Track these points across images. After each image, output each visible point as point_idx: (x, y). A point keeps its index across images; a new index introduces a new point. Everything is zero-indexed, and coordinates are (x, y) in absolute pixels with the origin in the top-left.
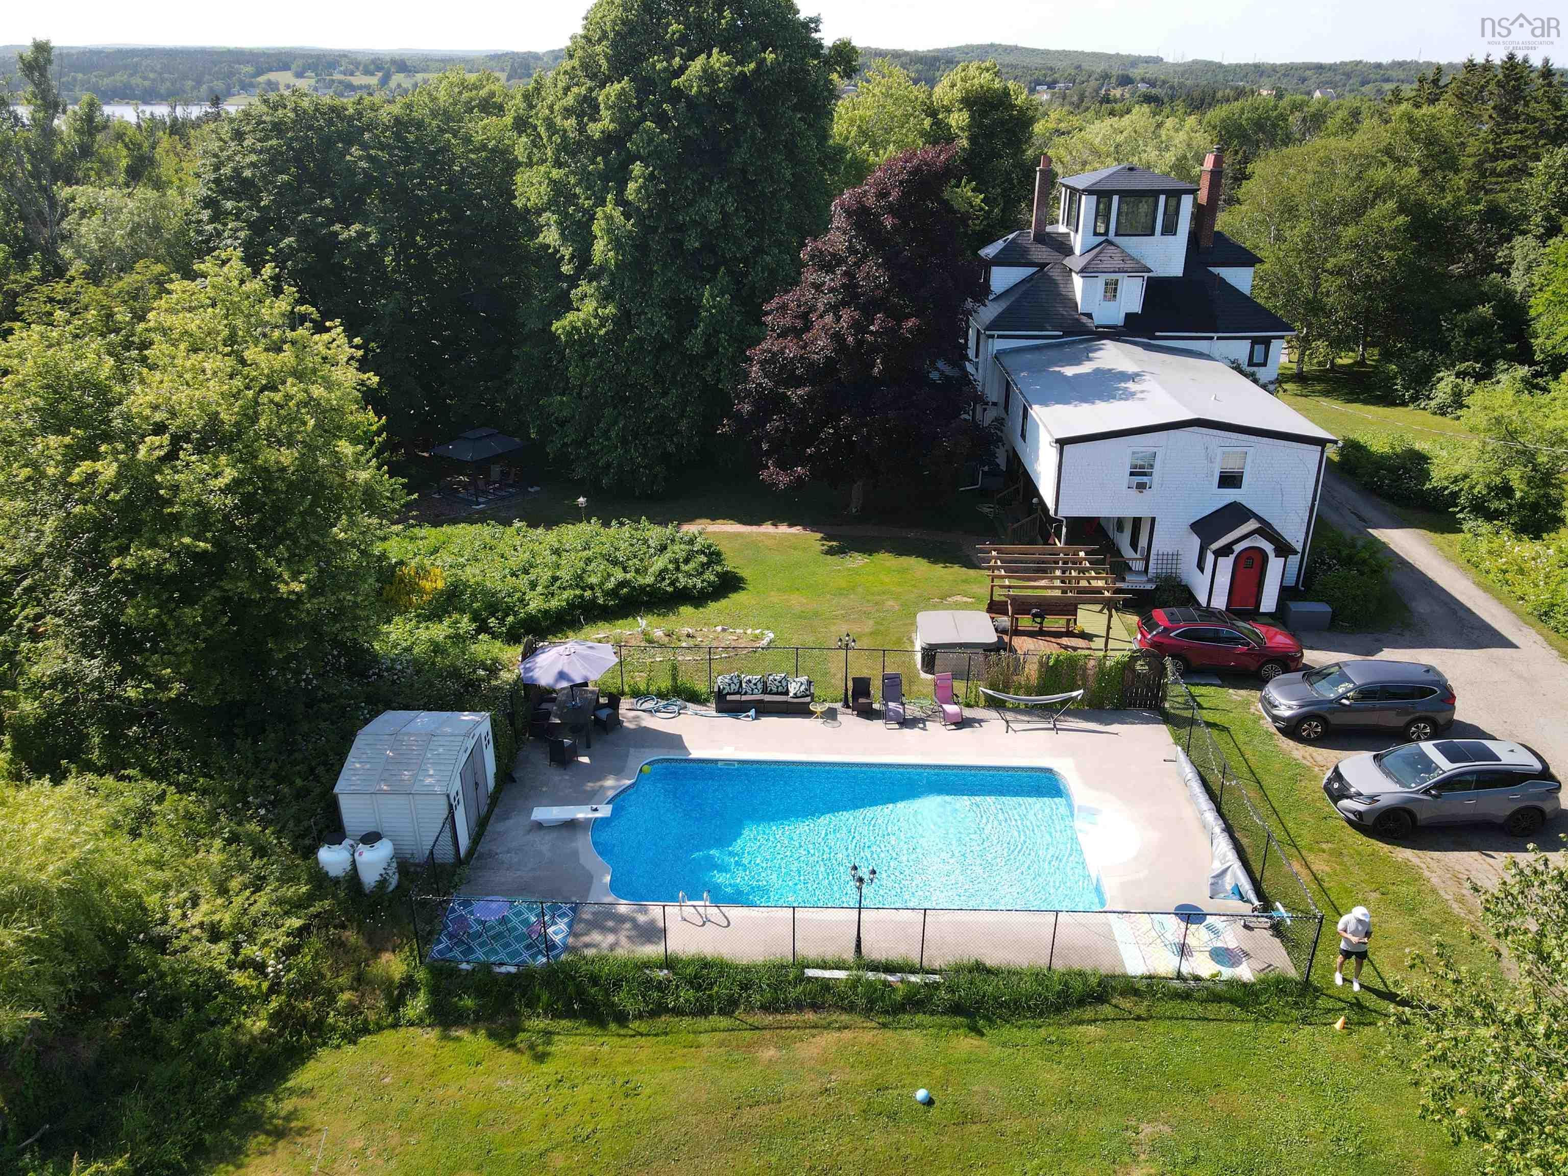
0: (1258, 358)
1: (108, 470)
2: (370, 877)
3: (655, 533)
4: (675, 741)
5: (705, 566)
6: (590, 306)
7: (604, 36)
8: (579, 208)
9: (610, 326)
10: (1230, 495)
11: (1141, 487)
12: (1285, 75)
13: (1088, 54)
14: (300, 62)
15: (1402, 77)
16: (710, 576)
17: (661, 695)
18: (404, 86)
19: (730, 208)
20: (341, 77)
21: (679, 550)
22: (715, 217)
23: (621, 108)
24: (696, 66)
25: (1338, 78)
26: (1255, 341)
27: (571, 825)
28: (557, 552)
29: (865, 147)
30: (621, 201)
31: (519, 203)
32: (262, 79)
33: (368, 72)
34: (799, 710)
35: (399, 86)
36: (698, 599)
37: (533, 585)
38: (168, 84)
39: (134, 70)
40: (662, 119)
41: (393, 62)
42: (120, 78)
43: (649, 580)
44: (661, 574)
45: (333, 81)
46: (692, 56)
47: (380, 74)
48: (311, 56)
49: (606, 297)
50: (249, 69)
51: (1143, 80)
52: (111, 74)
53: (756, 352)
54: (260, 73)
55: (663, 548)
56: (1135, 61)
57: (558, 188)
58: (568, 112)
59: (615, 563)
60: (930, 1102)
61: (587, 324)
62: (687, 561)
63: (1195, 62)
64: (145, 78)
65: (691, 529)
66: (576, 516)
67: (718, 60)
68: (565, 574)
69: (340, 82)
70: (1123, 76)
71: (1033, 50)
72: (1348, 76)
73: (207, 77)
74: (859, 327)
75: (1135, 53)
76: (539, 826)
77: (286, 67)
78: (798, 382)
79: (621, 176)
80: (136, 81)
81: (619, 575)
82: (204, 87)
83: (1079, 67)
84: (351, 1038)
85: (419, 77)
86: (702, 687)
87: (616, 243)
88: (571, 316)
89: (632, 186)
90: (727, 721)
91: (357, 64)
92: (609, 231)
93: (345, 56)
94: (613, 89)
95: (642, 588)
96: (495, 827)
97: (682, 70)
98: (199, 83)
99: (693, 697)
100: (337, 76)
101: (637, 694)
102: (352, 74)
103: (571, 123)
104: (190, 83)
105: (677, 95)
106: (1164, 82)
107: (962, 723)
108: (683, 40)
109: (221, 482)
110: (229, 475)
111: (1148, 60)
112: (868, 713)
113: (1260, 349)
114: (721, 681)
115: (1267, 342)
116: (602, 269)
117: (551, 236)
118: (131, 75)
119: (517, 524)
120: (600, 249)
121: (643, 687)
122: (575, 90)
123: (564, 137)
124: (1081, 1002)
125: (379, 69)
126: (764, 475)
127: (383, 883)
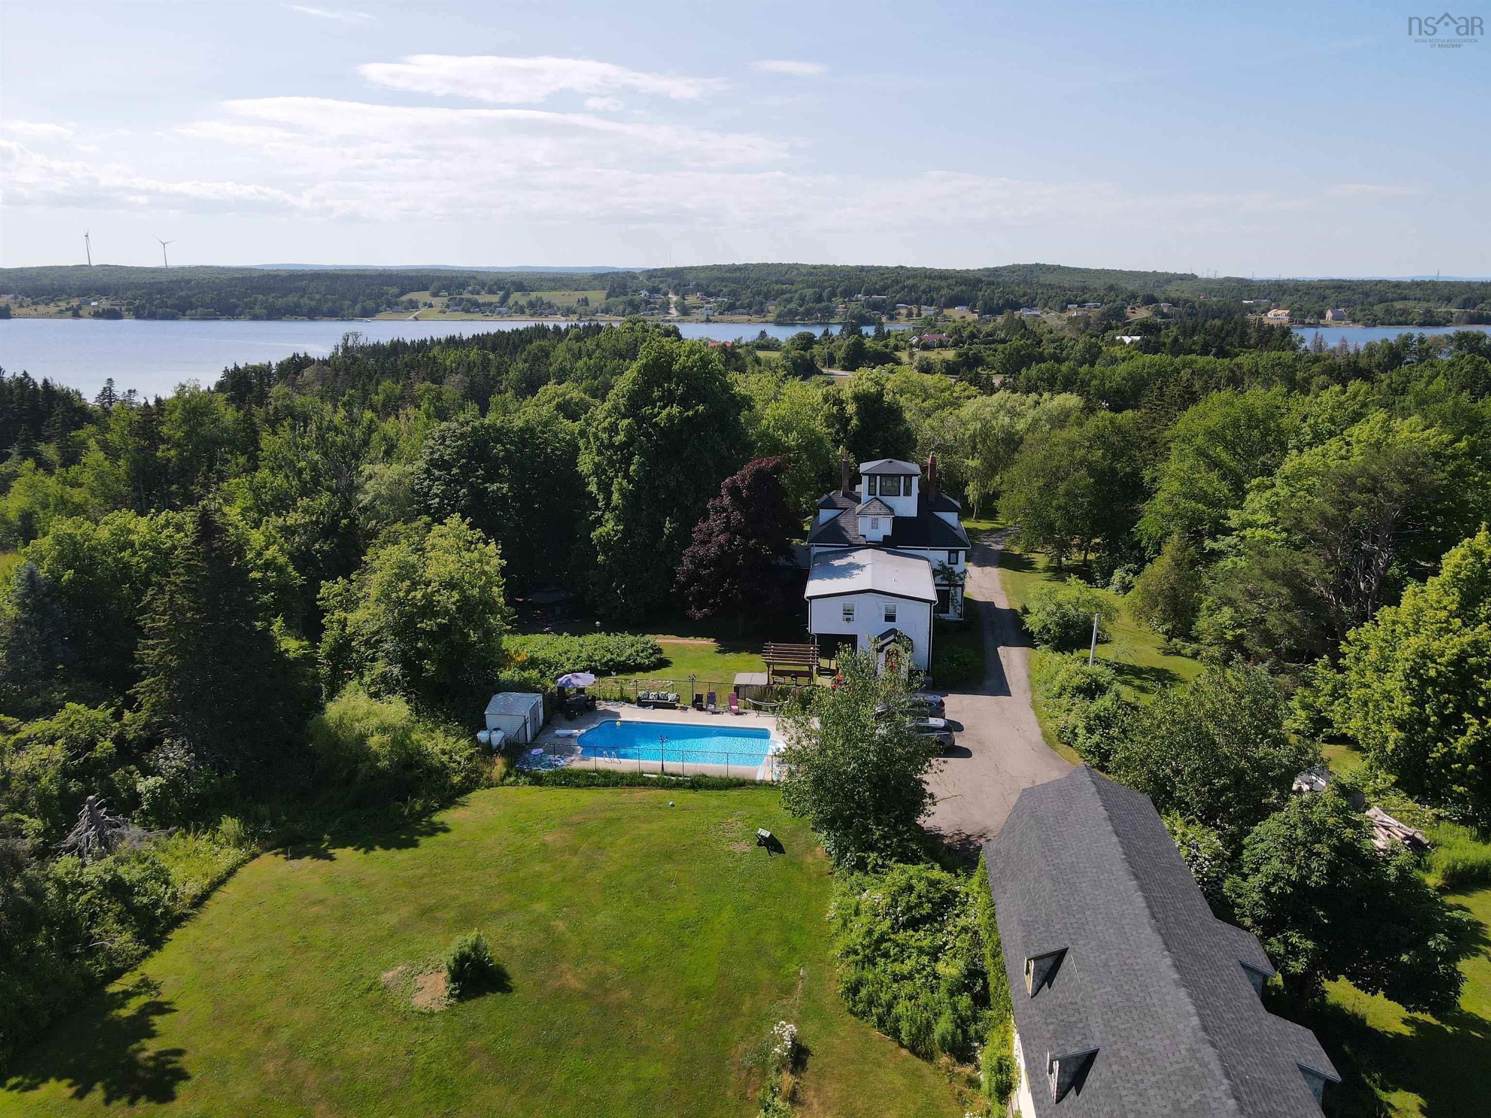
0: (953, 560)
1: (419, 595)
2: (495, 743)
3: (629, 638)
4: (617, 715)
5: (651, 655)
6: (610, 525)
7: (623, 396)
8: (608, 477)
9: (620, 535)
10: (890, 625)
11: (848, 620)
12: (1306, 294)
13: (1126, 273)
14: (436, 284)
15: (1418, 296)
16: (653, 659)
17: (615, 700)
18: (520, 303)
19: (681, 479)
20: (470, 296)
21: (639, 647)
22: (673, 484)
23: (629, 430)
24: (665, 413)
25: (1356, 297)
26: (950, 552)
27: (570, 736)
28: (582, 646)
29: (780, 432)
30: (626, 476)
31: (579, 469)
32: (405, 298)
33: (491, 292)
34: (671, 706)
35: (516, 303)
36: (645, 669)
37: (568, 659)
38: (330, 304)
39: (303, 291)
40: (648, 435)
41: (513, 283)
42: (292, 299)
43: (623, 659)
44: (628, 658)
45: (462, 299)
46: (664, 408)
47: (501, 293)
48: (446, 278)
49: (618, 520)
50: (394, 290)
51: (1167, 300)
52: (285, 295)
53: (688, 551)
54: (403, 293)
55: (633, 645)
56: (1169, 279)
57: (597, 466)
58: (605, 429)
59: (609, 651)
60: (673, 805)
61: (608, 534)
62: (642, 651)
63: (1228, 279)
64: (311, 299)
65: (648, 637)
66: (596, 630)
67: (675, 410)
68: (584, 655)
69: (468, 300)
70: (1148, 296)
71: (1075, 269)
72: (1367, 295)
73: (361, 298)
74: (730, 542)
75: (1171, 271)
76: (558, 736)
77: (425, 288)
78: (706, 567)
79: (628, 461)
80: (305, 301)
81: (609, 656)
82: (359, 306)
83: (1111, 288)
84: (488, 787)
85: (534, 295)
86: (633, 697)
87: (623, 496)
88: (600, 530)
89: (632, 468)
90: (641, 710)
91: (483, 285)
92: (620, 490)
93: (474, 278)
94: (626, 422)
95: (620, 662)
96: (541, 736)
97: (659, 413)
98: (355, 302)
99: (629, 701)
100: (466, 295)
101: (605, 700)
102: (478, 294)
103: (605, 436)
104: (348, 303)
105: (656, 424)
106: (1186, 301)
107: (738, 714)
108: (661, 399)
109: (453, 600)
110: (457, 597)
111: (1183, 278)
112: (701, 709)
113: (953, 555)
114: (641, 693)
115: (957, 552)
116: (616, 508)
117: (593, 488)
118: (302, 297)
119: (565, 634)
120: (616, 496)
121: (608, 696)
122: (609, 419)
123: (602, 441)
124: (735, 786)
125: (500, 289)
126: (689, 612)
127: (499, 746)
